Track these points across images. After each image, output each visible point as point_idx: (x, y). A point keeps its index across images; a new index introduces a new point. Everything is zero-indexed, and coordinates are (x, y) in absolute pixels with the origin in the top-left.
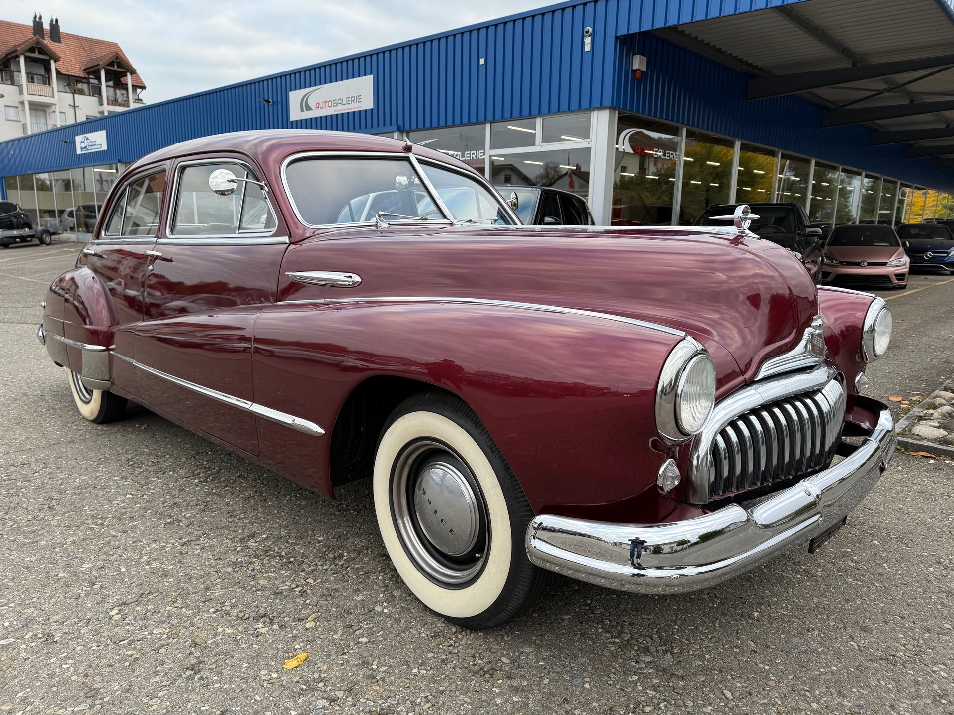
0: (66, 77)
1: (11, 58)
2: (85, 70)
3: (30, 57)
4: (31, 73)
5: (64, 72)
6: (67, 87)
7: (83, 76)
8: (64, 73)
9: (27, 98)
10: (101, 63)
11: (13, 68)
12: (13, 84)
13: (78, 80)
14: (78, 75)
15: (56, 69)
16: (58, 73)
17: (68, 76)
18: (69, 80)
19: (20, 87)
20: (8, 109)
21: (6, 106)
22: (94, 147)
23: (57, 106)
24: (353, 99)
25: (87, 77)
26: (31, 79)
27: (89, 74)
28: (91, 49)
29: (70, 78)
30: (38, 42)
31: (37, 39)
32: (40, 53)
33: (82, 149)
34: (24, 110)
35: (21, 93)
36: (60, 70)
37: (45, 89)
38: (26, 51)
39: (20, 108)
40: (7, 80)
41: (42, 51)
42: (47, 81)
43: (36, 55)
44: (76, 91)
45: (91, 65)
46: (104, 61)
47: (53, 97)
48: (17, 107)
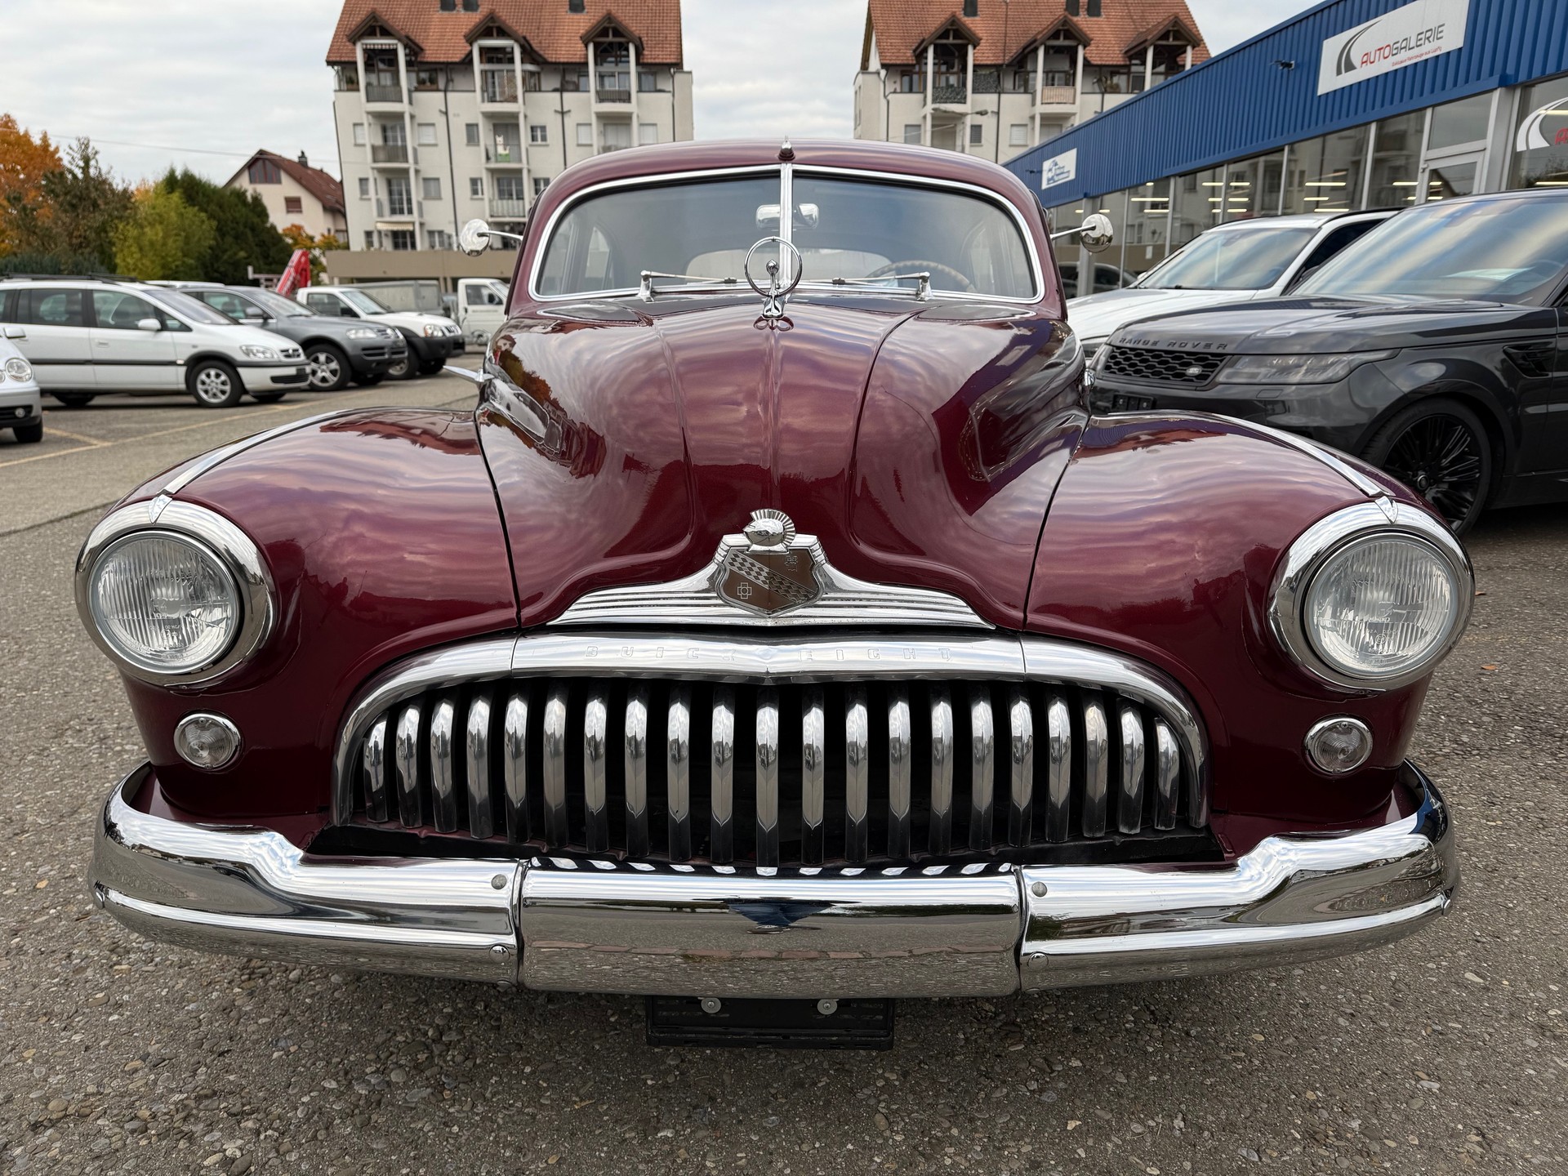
0: (1097, 69)
1: (1029, 52)
2: (1126, 52)
3: (1053, 47)
4: (1051, 72)
5: (1096, 61)
6: (1096, 85)
7: (1122, 63)
8: (1095, 63)
9: (1040, 109)
10: (1149, 38)
11: (1029, 67)
12: (1026, 92)
13: (1114, 70)
14: (1115, 63)
15: (1085, 59)
16: (1087, 63)
17: (1100, 66)
18: (1101, 74)
19: (1034, 94)
20: (1015, 129)
21: (1012, 125)
22: (1061, 176)
23: (1077, 116)
24: (1429, 34)
25: (1128, 63)
26: (1050, 81)
27: (1131, 58)
28: (1143, 18)
29: (1104, 69)
30: (1065, 22)
31: (1065, 17)
32: (1066, 38)
33: (1049, 180)
34: (1033, 129)
35: (1033, 104)
36: (1089, 59)
37: (1066, 92)
38: (1049, 39)
39: (1029, 127)
40: (1019, 87)
41: (1069, 35)
42: (1070, 81)
43: (1061, 42)
44: (1108, 90)
45: (1135, 44)
46: (1155, 33)
47: (1074, 103)
48: (1026, 125)
